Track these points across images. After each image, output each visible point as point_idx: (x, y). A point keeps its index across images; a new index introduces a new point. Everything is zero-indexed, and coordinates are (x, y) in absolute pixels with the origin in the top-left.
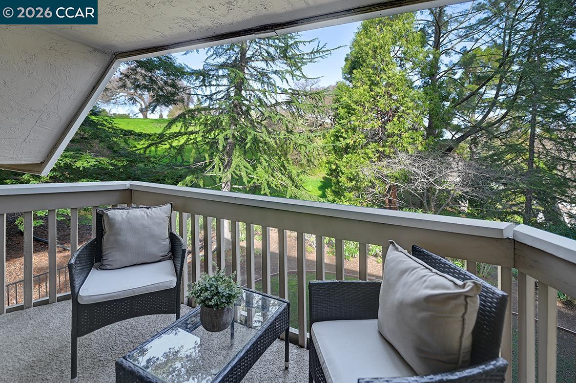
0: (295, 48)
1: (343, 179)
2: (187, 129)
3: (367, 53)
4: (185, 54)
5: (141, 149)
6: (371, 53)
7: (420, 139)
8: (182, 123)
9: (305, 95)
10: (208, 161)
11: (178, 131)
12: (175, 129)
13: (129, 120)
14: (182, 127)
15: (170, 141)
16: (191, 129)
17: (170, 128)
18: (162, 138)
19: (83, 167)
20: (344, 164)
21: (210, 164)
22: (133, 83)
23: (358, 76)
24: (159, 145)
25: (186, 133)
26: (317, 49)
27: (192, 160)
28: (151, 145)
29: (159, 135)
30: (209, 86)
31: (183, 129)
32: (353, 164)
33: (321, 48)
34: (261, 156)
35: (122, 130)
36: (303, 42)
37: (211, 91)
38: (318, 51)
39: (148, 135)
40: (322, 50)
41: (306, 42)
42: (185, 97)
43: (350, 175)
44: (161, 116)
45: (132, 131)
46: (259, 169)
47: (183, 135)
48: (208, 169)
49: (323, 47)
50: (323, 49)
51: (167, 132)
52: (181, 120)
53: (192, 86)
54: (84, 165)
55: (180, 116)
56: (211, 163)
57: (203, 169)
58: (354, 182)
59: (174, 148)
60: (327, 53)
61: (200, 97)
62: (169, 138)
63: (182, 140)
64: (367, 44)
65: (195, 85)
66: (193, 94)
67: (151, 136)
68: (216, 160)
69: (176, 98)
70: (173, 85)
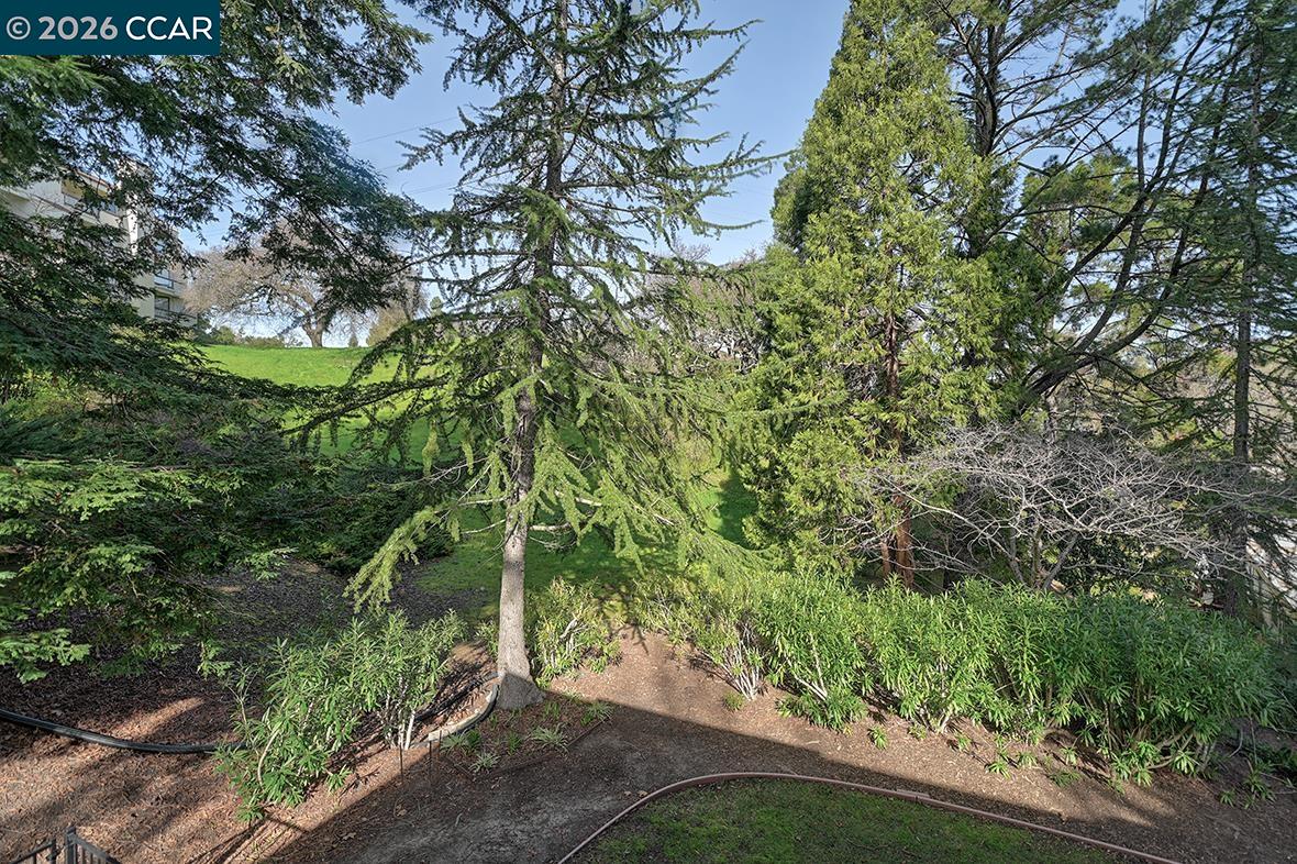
0: (675, 157)
1: (793, 496)
2: (413, 376)
3: (842, 172)
4: (408, 166)
5: (293, 431)
6: (852, 168)
7: (982, 389)
8: (400, 356)
9: (711, 276)
10: (470, 463)
11: (390, 380)
12: (383, 373)
13: (281, 352)
14: (400, 367)
15: (369, 407)
16: (424, 372)
17: (369, 370)
18: (348, 398)
19: (90, 509)
20: (796, 457)
21: (477, 472)
22: (269, 241)
23: (822, 229)
24: (342, 419)
25: (411, 385)
26: (739, 153)
27: (428, 464)
28: (319, 420)
29: (341, 390)
30: (469, 253)
31: (404, 373)
32: (818, 455)
33: (749, 153)
34: (609, 446)
35: (237, 380)
36: (693, 141)
37: (474, 268)
38: (739, 160)
39: (312, 391)
40: (750, 157)
41: (700, 142)
42: (410, 286)
43: (812, 487)
44: (354, 342)
45: (266, 381)
46: (606, 483)
47: (403, 390)
48: (472, 484)
49: (753, 150)
50: (753, 156)
51: (360, 382)
52: (397, 348)
53: (426, 255)
54: (94, 505)
55: (394, 337)
56: (478, 467)
57: (457, 485)
58: (821, 505)
59: (381, 426)
60: (759, 164)
61: (446, 286)
62: (368, 399)
63: (402, 403)
64: (841, 148)
65: (435, 251)
66: (427, 280)
67: (318, 394)
68: (493, 460)
69: (384, 289)
70: (377, 252)
